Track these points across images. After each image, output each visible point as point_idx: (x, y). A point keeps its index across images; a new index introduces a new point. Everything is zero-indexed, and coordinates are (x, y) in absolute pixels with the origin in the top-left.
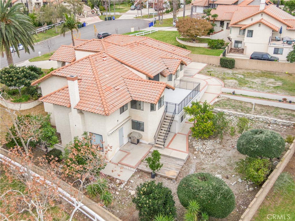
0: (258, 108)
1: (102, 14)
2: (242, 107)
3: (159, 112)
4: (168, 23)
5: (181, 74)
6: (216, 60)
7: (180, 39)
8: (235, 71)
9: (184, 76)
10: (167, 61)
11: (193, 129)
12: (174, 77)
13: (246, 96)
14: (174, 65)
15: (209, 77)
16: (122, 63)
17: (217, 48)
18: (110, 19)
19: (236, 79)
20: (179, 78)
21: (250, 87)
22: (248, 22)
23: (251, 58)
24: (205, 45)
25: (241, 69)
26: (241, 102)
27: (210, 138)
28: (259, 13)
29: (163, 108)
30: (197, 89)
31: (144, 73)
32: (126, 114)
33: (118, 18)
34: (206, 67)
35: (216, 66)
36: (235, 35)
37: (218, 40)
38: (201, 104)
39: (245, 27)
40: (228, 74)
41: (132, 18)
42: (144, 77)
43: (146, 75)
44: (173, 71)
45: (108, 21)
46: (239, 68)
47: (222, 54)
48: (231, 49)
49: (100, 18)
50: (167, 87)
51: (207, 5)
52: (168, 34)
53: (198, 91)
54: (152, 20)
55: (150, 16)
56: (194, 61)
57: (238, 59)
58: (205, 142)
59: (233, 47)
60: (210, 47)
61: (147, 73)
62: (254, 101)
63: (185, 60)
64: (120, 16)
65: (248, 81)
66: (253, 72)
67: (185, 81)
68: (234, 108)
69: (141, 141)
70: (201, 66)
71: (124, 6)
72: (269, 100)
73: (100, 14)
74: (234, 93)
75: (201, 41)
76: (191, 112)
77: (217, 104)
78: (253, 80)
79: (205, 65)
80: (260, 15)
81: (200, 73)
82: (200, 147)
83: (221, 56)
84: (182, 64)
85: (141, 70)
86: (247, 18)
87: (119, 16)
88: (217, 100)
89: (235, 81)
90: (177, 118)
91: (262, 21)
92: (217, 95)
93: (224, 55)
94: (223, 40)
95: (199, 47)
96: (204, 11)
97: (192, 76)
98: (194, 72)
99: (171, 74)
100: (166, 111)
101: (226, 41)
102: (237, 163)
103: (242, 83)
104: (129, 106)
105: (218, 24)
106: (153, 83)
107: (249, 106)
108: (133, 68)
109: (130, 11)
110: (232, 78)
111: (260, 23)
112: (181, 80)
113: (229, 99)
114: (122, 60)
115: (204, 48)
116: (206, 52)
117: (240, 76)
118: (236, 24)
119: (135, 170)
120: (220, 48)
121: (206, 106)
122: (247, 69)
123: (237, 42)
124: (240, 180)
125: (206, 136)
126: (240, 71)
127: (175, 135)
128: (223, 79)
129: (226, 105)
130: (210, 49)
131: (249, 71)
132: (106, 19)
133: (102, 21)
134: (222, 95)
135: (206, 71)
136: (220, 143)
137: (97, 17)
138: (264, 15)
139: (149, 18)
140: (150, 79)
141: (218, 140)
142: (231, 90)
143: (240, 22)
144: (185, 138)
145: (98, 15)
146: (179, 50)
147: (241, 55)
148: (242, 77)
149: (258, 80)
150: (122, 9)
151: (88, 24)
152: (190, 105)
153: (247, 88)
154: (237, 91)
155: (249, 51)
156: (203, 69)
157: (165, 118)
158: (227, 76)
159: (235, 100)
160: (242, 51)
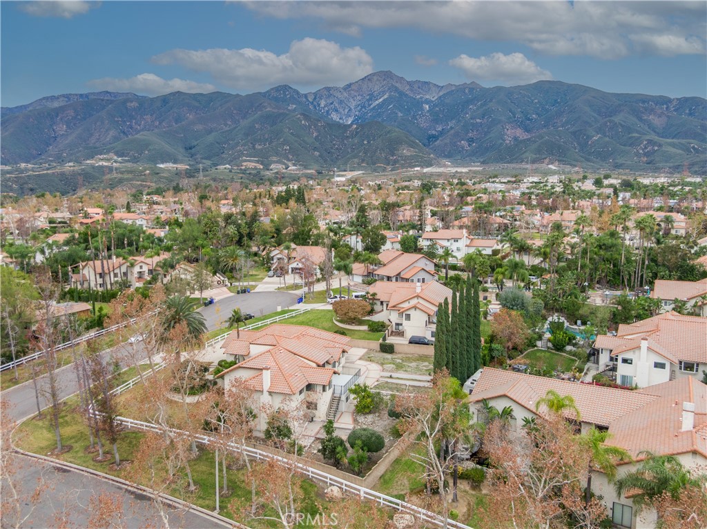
0: (411, 389)
1: (231, 284)
2: (398, 388)
3: (329, 393)
4: (321, 297)
5: (343, 361)
6: (376, 345)
7: (337, 320)
8: (394, 356)
9: (346, 363)
10: (330, 350)
11: (357, 406)
12: (337, 364)
13: (402, 379)
14: (337, 353)
15: (369, 363)
16: (295, 354)
17: (378, 331)
18: (244, 291)
19: (394, 364)
20: (341, 365)
21: (406, 371)
22: (406, 305)
23: (410, 343)
24: (365, 328)
25: (401, 353)
26: (397, 384)
27: (370, 413)
28: (414, 297)
29: (331, 390)
30: (358, 374)
31: (314, 362)
32: (303, 396)
33: (254, 289)
34: (367, 353)
35: (376, 351)
36: (394, 317)
37: (379, 322)
38: (362, 385)
39: (403, 310)
40: (388, 359)
41: (272, 290)
42: (314, 365)
43: (316, 363)
44: (336, 359)
45: (241, 294)
46: (399, 353)
47: (381, 339)
48: (392, 332)
49: (229, 289)
50: (335, 373)
51: (366, 274)
52: (323, 313)
53: (359, 376)
54: (299, 292)
55: (296, 287)
56: (355, 347)
57: (397, 344)
58: (367, 416)
59: (394, 330)
60: (370, 330)
61: (317, 361)
62: (408, 383)
63: (346, 348)
64: (256, 286)
65: (404, 365)
66: (410, 356)
67: (347, 367)
68: (391, 389)
69: (314, 419)
70: (362, 352)
71: (257, 271)
72: (420, 381)
73: (229, 284)
74: (391, 377)
75: (361, 323)
76: (354, 392)
77: (376, 387)
78: (410, 365)
79: (366, 350)
80: (416, 299)
81: (360, 359)
82: (363, 420)
83: (381, 341)
84: (344, 352)
85: (312, 359)
86: (404, 301)
87: (254, 287)
88: (376, 383)
89: (392, 366)
90: (343, 398)
91: (418, 306)
92: (376, 380)
93: (384, 339)
94: (383, 322)
95: (359, 330)
96: (363, 280)
97: (353, 363)
98: (355, 358)
99: (335, 362)
100: (334, 393)
101: (387, 323)
102: (391, 429)
103: (399, 367)
104: (305, 390)
105: (379, 303)
106: (321, 370)
107: (404, 387)
108: (304, 358)
109: (267, 279)
110: (390, 363)
111: (415, 308)
112: (343, 367)
113: (387, 382)
114: (295, 352)
115: (364, 331)
116: (367, 336)
117: (398, 361)
118: (394, 307)
119: (314, 438)
120: (381, 331)
121: (365, 387)
122: (406, 354)
123: (397, 324)
124: (392, 438)
125: (367, 411)
126: (399, 355)
127: (342, 413)
128: (382, 364)
129: (385, 388)
130: (370, 332)
131: (407, 356)
132: (238, 293)
133: (232, 294)
134: (381, 379)
135: (366, 357)
136: (379, 416)
137: (225, 289)
138: (419, 298)
139: (295, 290)
140: (318, 366)
141: (377, 414)
142: (388, 374)
143: (398, 304)
144: (350, 415)
145: (226, 286)
146: (339, 337)
147: (401, 338)
148: (400, 361)
149: (414, 364)
150: (256, 275)
151: (216, 299)
152: (353, 387)
153: (403, 372)
154: (394, 375)
155: (409, 335)
156: (363, 355)
157: (333, 399)
158: (386, 361)
159: (392, 383)
160: (401, 334)
